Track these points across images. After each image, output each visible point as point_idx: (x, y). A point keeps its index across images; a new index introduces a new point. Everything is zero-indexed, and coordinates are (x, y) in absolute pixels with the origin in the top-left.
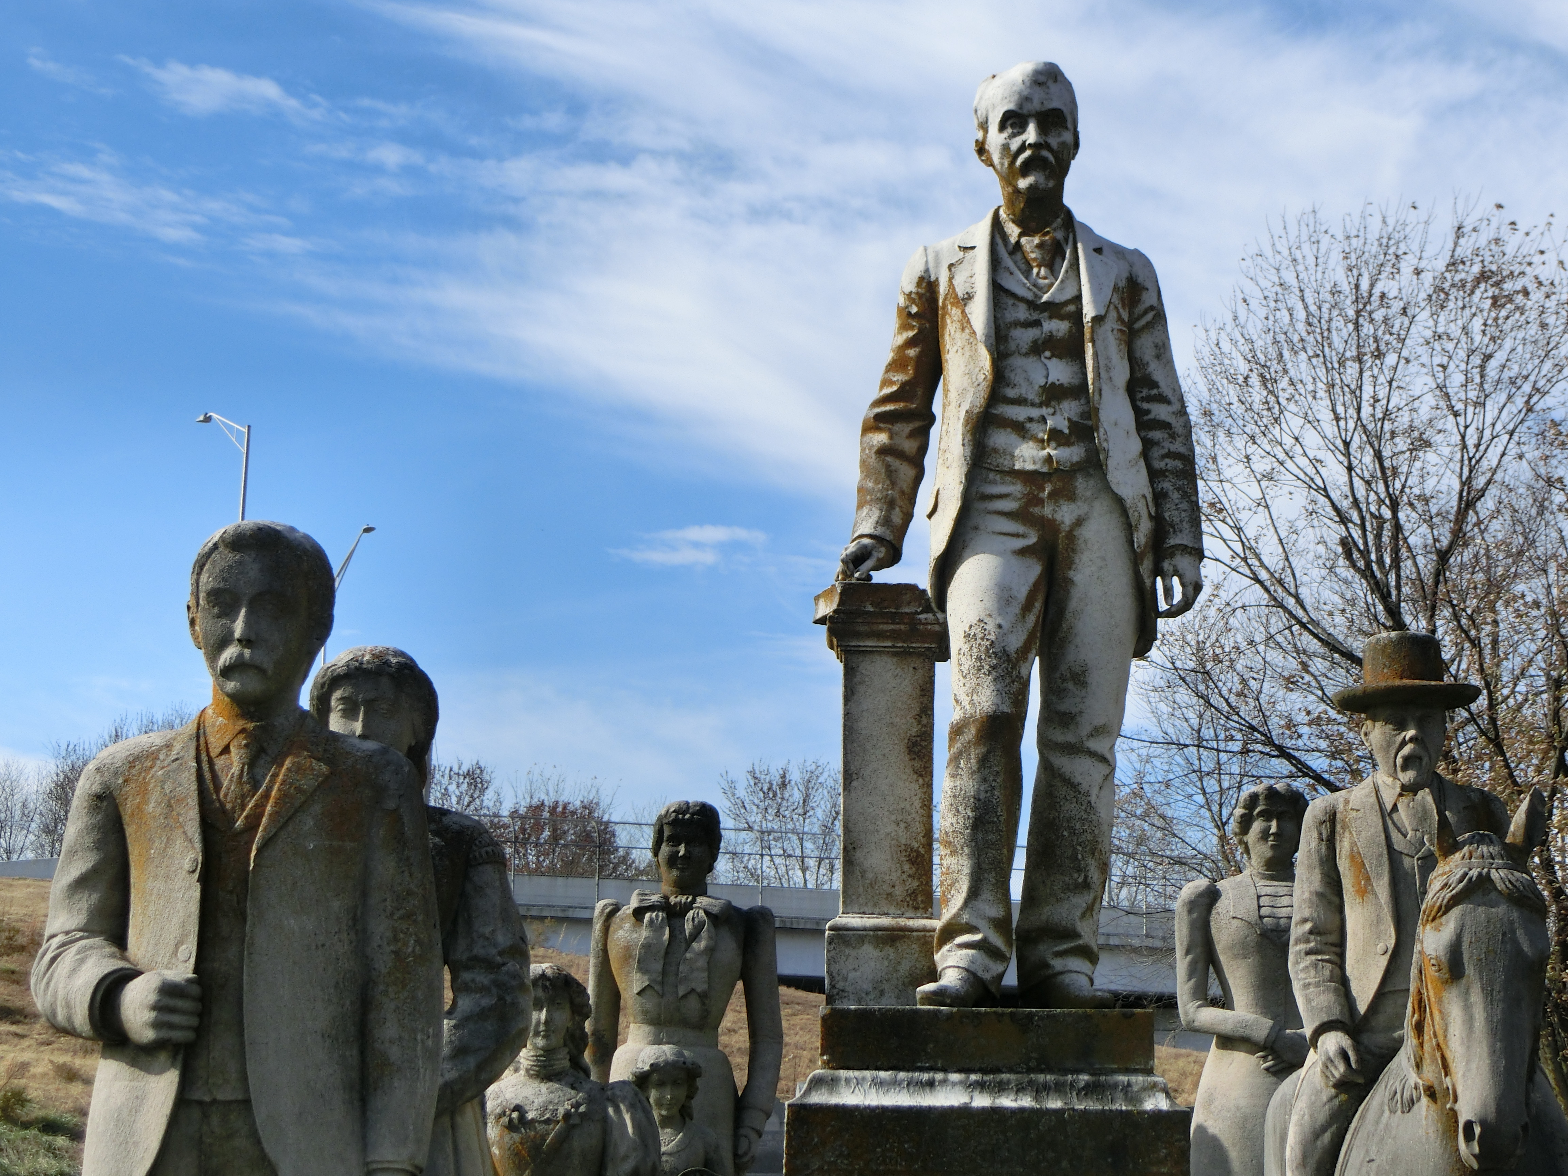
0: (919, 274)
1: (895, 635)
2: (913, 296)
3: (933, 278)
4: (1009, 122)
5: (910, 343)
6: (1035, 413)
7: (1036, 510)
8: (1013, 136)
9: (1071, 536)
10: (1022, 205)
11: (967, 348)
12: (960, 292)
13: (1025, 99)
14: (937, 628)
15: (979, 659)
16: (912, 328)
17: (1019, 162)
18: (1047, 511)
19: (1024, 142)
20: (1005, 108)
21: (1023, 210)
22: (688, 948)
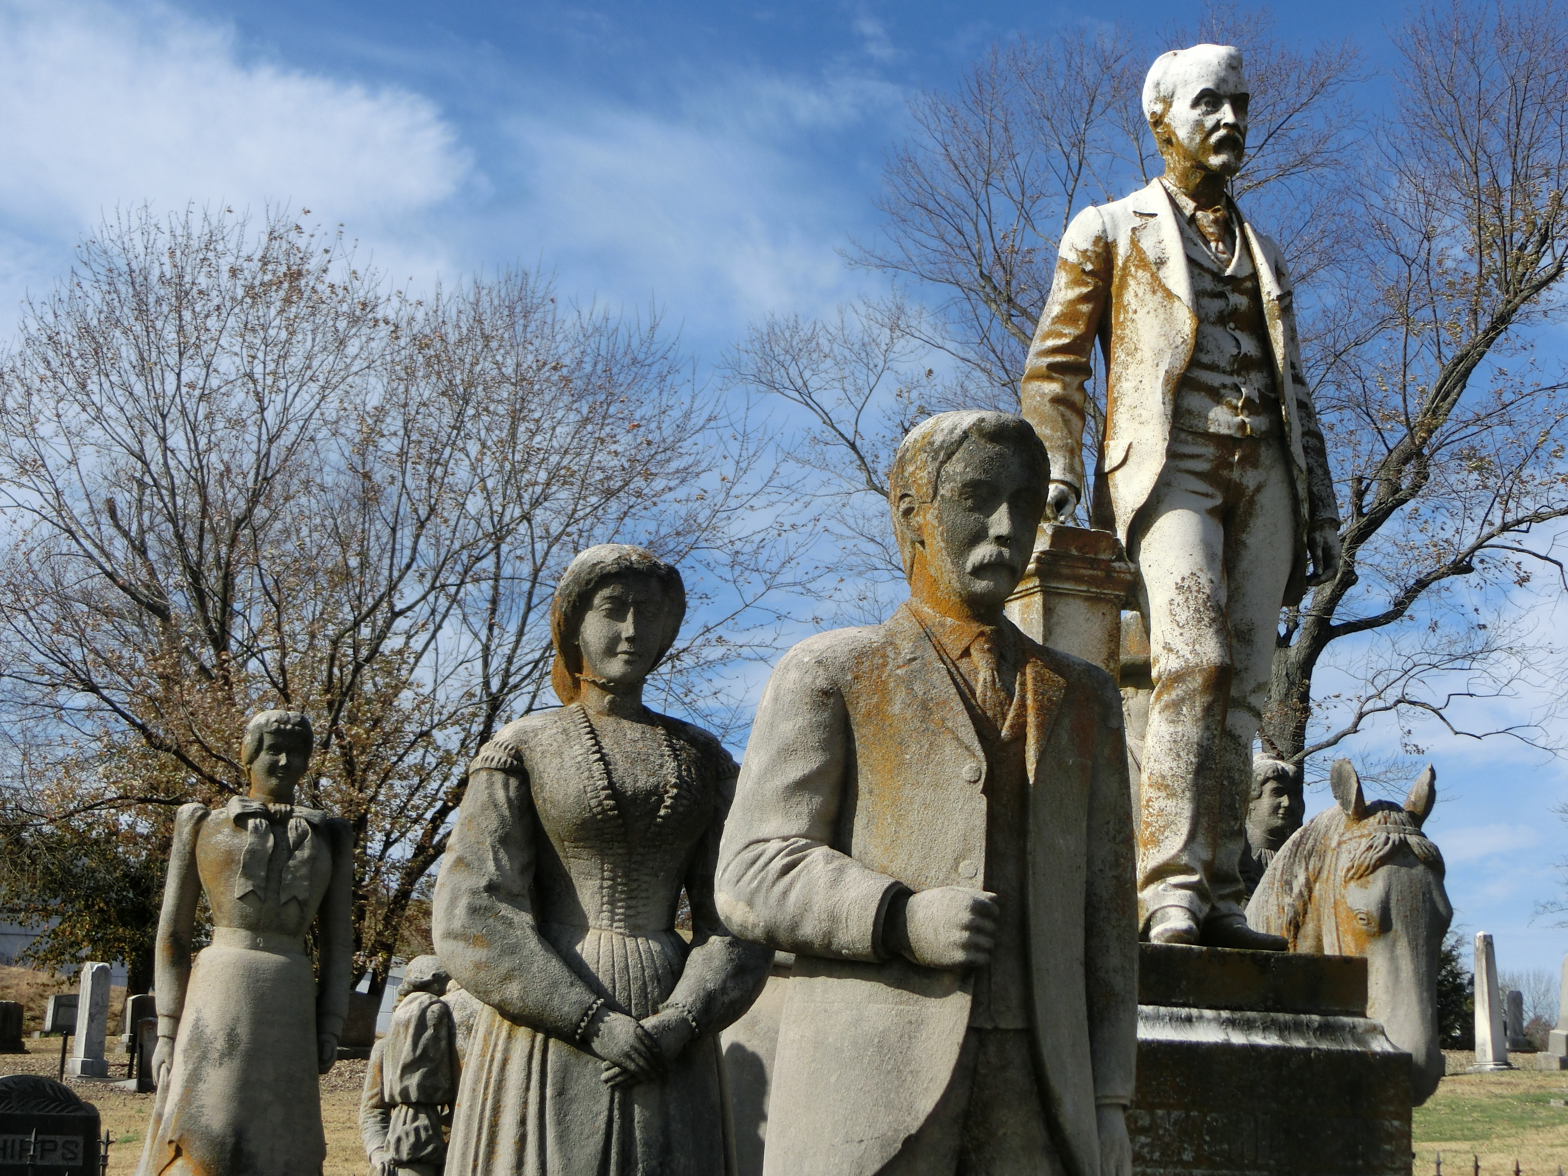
0: (1096, 233)
1: (1092, 581)
2: (1089, 254)
3: (1110, 239)
4: (1205, 100)
5: (1084, 299)
6: (1228, 380)
7: (1225, 473)
8: (1208, 113)
9: (1252, 502)
10: (1198, 180)
11: (1161, 311)
12: (1151, 255)
13: (1222, 81)
14: (1129, 577)
15: (1197, 610)
16: (1086, 284)
17: (1214, 138)
18: (1236, 475)
19: (1219, 121)
20: (1203, 86)
21: (1197, 186)
22: (291, 855)
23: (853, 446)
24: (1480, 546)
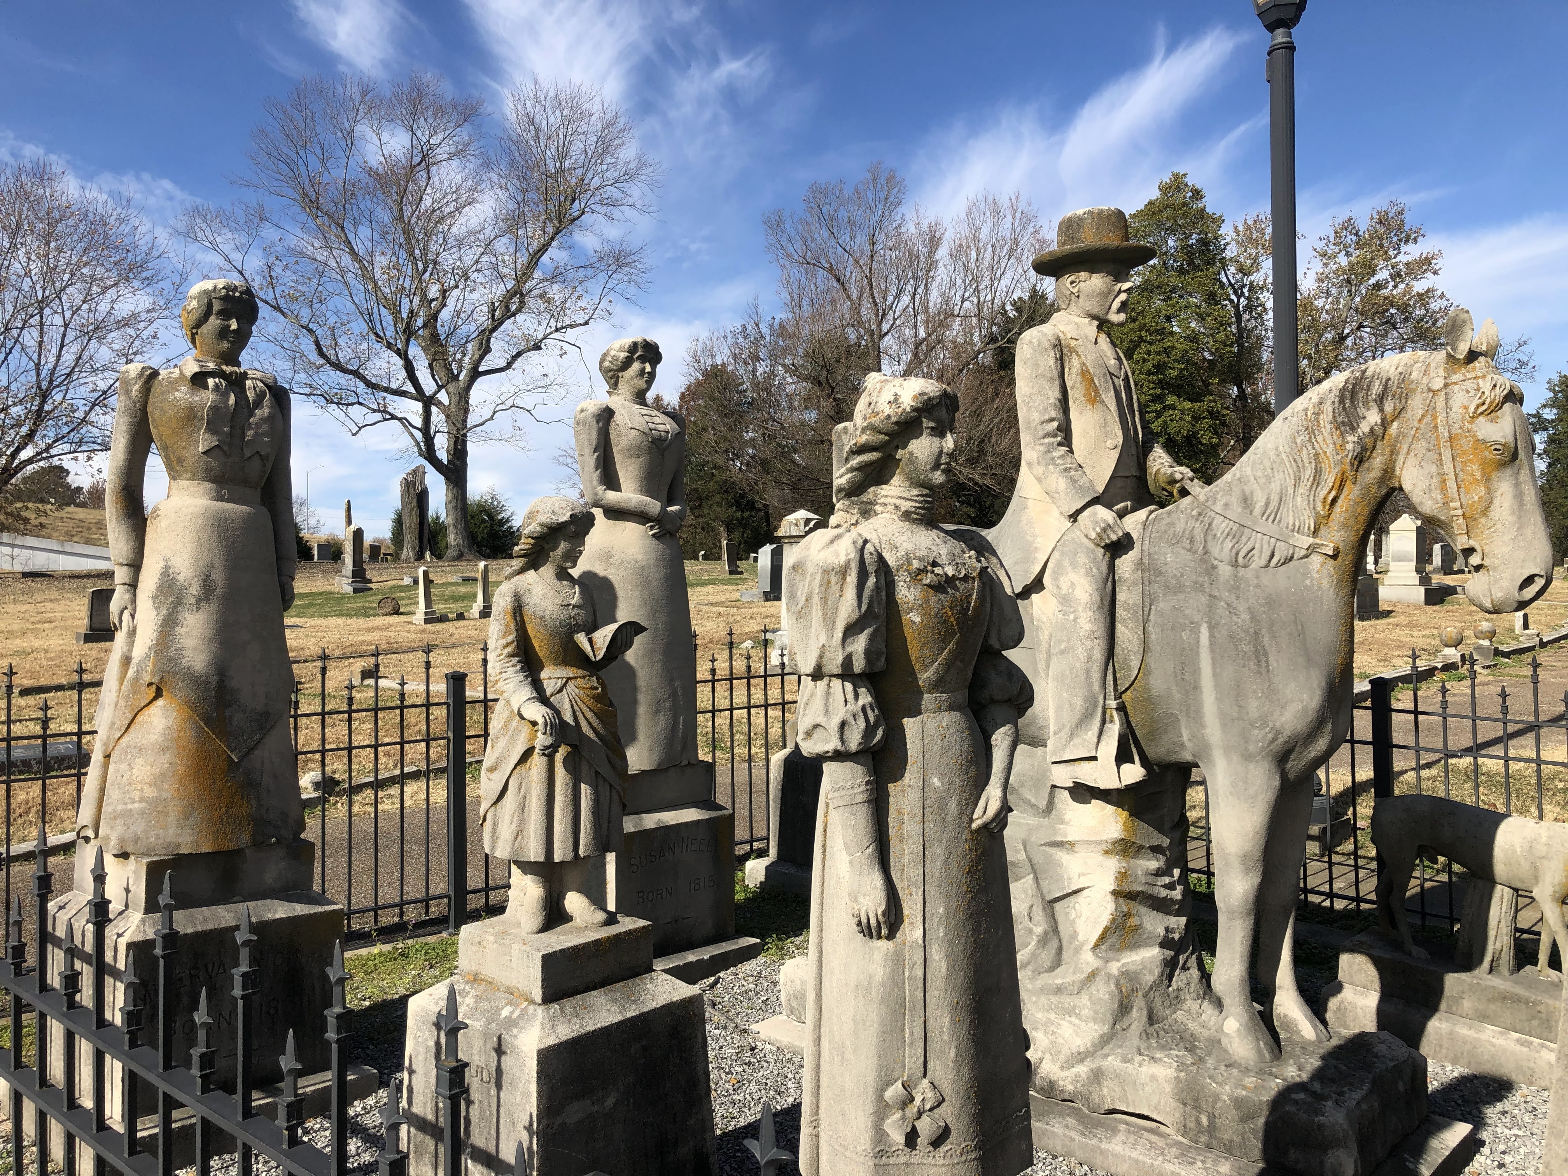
22: (251, 414)
23: (241, 273)
24: (545, 338)
